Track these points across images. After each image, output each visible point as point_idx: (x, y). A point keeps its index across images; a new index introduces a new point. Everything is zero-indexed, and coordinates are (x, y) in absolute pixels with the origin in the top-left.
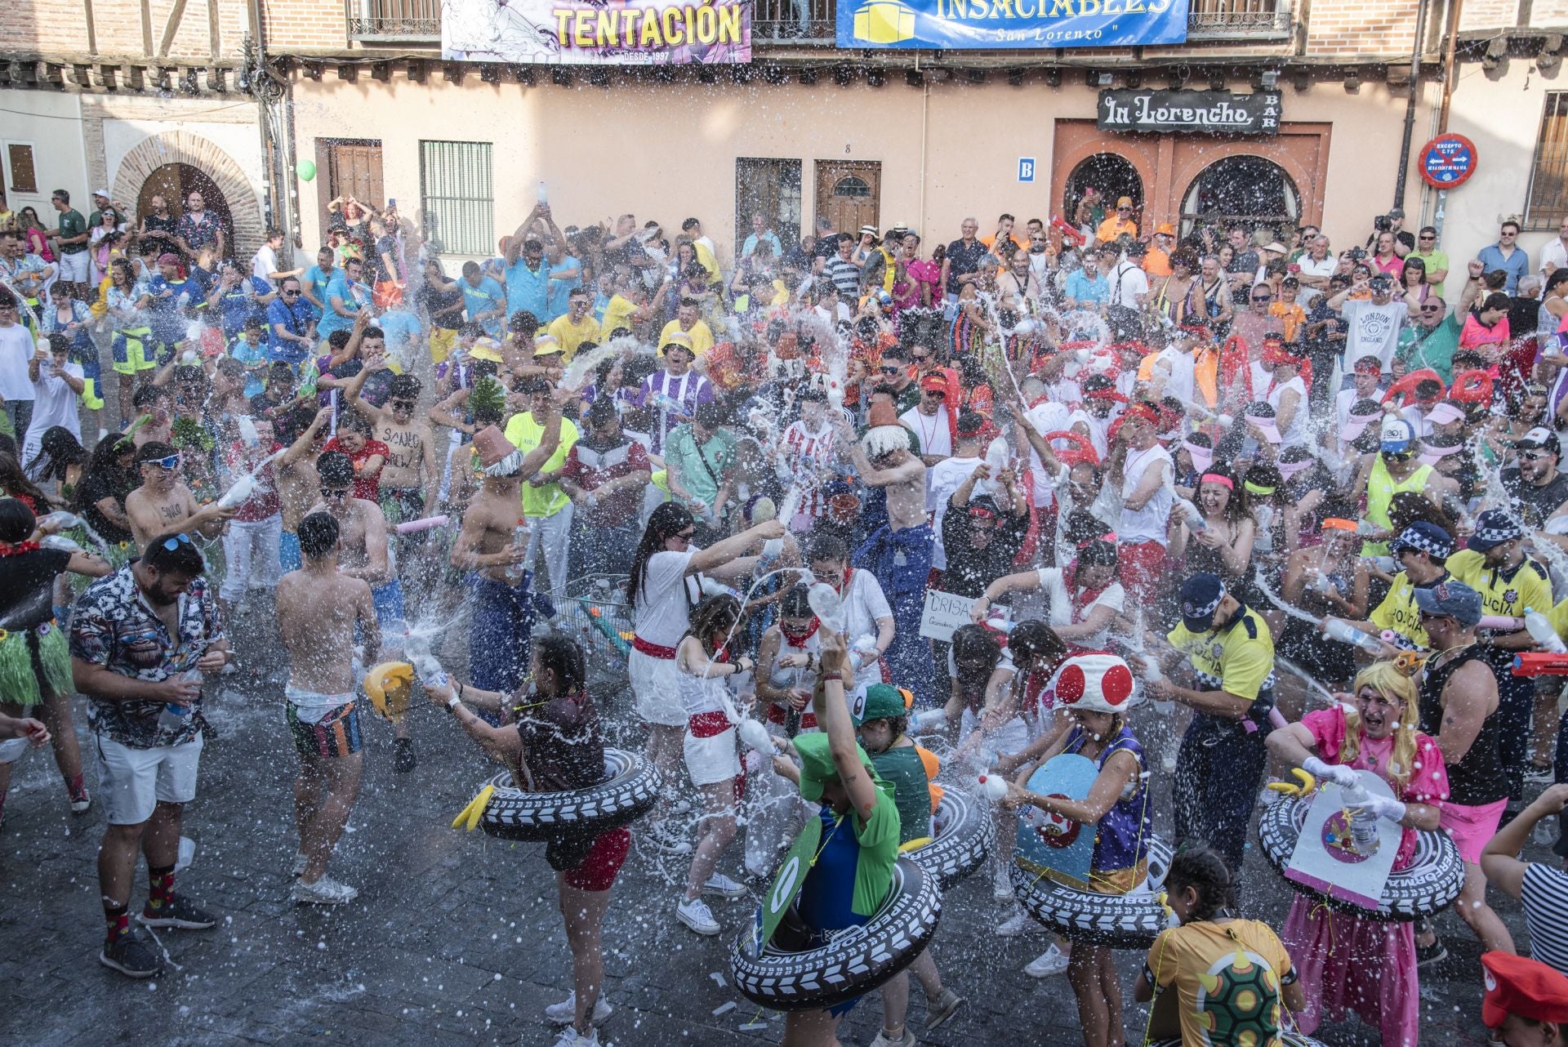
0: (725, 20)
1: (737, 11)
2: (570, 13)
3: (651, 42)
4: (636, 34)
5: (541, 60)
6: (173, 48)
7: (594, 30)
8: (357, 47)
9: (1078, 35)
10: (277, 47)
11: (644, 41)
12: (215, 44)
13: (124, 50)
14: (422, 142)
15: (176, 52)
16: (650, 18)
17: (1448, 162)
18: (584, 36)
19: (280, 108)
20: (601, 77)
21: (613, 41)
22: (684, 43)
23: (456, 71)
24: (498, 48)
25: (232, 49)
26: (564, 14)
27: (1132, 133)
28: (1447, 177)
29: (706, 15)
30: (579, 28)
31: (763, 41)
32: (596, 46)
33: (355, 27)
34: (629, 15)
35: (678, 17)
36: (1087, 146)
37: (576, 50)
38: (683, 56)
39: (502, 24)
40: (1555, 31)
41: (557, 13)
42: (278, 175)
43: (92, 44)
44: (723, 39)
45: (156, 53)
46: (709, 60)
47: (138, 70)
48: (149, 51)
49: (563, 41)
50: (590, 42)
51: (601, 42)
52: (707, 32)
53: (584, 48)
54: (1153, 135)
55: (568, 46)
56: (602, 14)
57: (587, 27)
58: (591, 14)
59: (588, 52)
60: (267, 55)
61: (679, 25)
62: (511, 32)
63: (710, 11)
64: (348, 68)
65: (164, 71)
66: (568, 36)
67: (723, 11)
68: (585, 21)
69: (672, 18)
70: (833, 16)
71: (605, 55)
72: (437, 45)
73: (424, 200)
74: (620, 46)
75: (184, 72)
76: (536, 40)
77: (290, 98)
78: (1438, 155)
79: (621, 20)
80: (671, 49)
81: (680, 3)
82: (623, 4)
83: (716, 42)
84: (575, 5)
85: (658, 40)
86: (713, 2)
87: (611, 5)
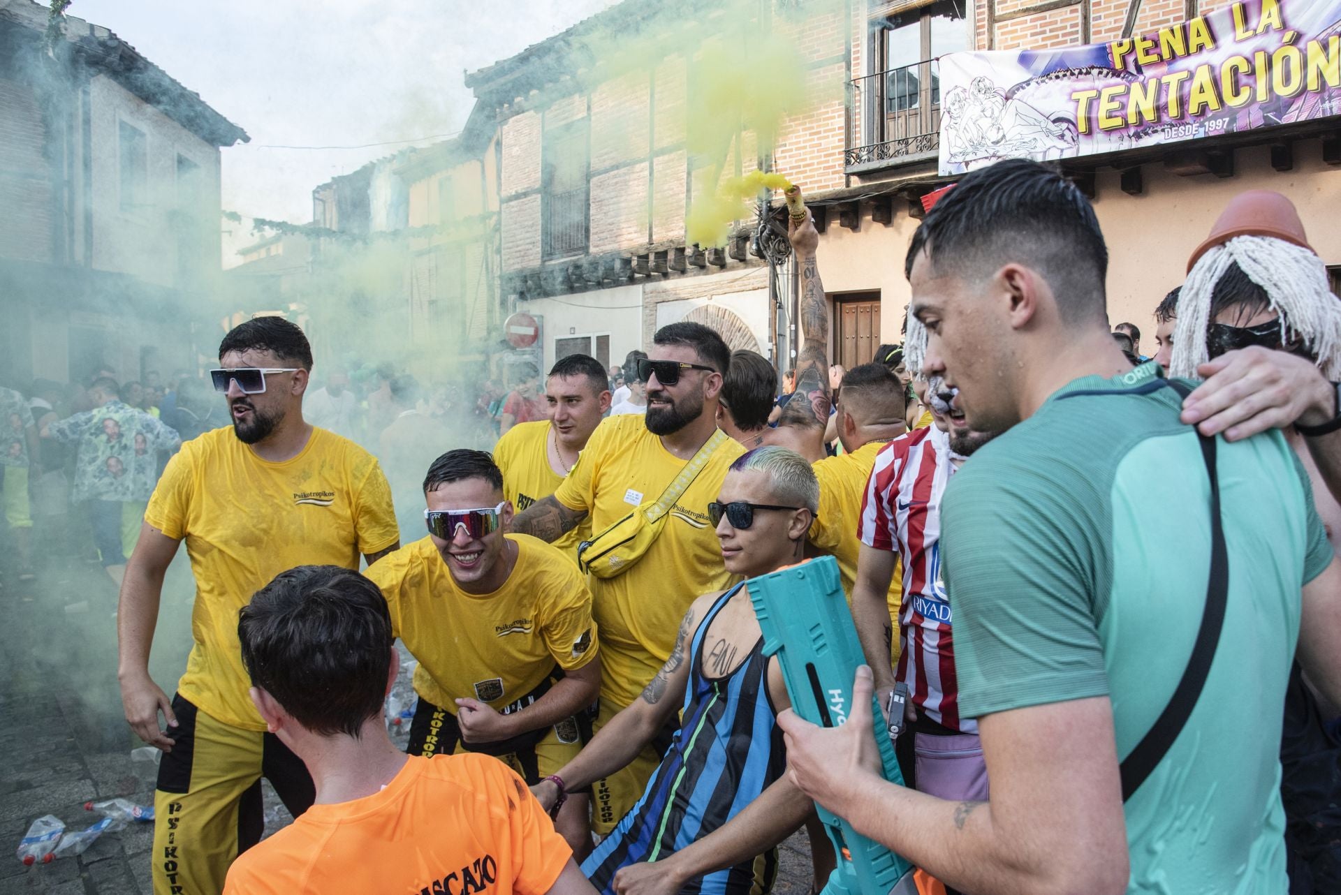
0: (1317, 59)
2: (1093, 93)
3: (1203, 108)
4: (1182, 102)
5: (1054, 156)
7: (1123, 107)
8: (856, 183)
11: (1193, 108)
16: (1203, 77)
18: (1110, 117)
21: (1149, 116)
22: (1252, 100)
24: (1001, 150)
26: (1084, 97)
29: (1286, 59)
30: (1104, 106)
32: (1127, 125)
33: (850, 159)
34: (1173, 80)
35: (1244, 68)
37: (1099, 136)
38: (1250, 118)
39: (1007, 123)
41: (1075, 96)
43: (651, 236)
44: (1313, 85)
46: (1290, 118)
49: (1082, 127)
50: (1118, 122)
51: (1132, 119)
52: (1287, 80)
53: (1109, 131)
55: (1089, 133)
56: (1136, 87)
57: (1115, 105)
58: (1121, 89)
59: (1115, 137)
61: (1244, 80)
62: (1019, 129)
63: (1294, 53)
66: (1089, 120)
67: (1313, 48)
68: (1113, 99)
69: (1235, 70)
71: (1138, 136)
72: (934, 161)
74: (1159, 120)
76: (1049, 133)
79: (1160, 88)
80: (1233, 114)
81: (1247, 49)
82: (1165, 68)
83: (1303, 91)
84: (1100, 83)
85: (1213, 104)
86: (1297, 39)
87: (1148, 73)
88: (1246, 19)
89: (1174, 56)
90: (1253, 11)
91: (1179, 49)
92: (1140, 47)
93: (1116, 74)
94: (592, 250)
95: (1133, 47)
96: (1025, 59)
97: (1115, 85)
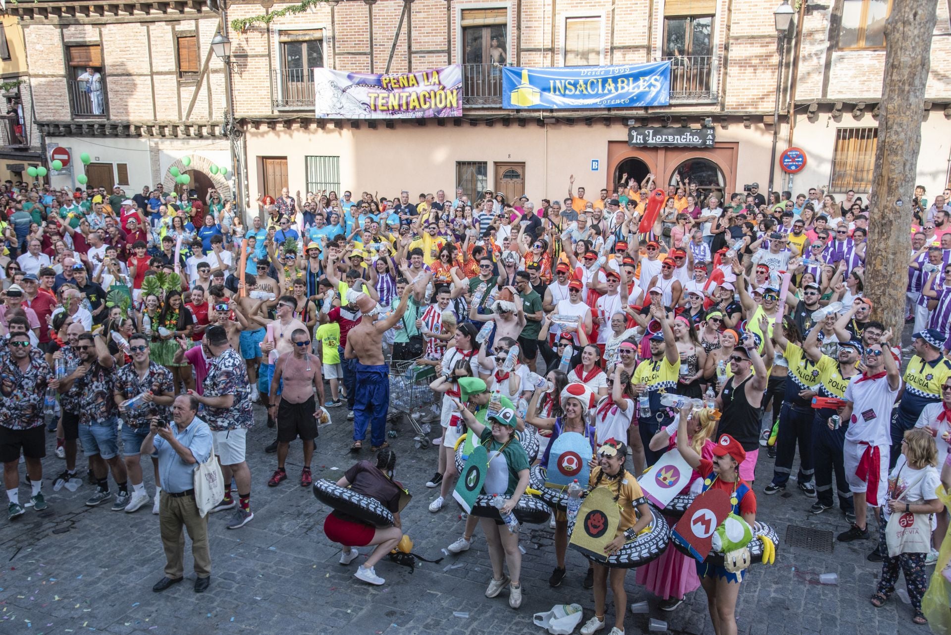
0: (450, 97)
1: (455, 92)
2: (376, 96)
3: (415, 107)
4: (408, 104)
5: (362, 117)
6: (191, 116)
7: (387, 102)
8: (276, 113)
9: (618, 102)
10: (238, 115)
11: (411, 107)
12: (210, 114)
13: (169, 118)
14: (306, 157)
15: (193, 118)
16: (414, 96)
17: (793, 161)
18: (383, 106)
19: (240, 143)
20: (390, 124)
21: (396, 108)
22: (430, 108)
23: (322, 123)
24: (342, 112)
25: (218, 116)
26: (373, 96)
27: (645, 147)
28: (793, 168)
29: (440, 95)
30: (380, 102)
31: (467, 106)
32: (389, 110)
33: (274, 103)
34: (404, 95)
35: (427, 96)
36: (624, 153)
37: (379, 112)
38: (430, 114)
39: (344, 100)
40: (838, 100)
41: (369, 95)
42: (239, 174)
43: (155, 116)
44: (449, 105)
45: (184, 119)
46: (442, 115)
47: (175, 127)
48: (180, 118)
49: (373, 108)
50: (385, 108)
51: (391, 108)
52: (441, 102)
53: (382, 111)
54: (655, 148)
55: (375, 110)
56: (391, 95)
57: (384, 101)
58: (386, 95)
59: (384, 113)
60: (234, 119)
61: (428, 99)
62: (348, 104)
63: (443, 93)
64: (272, 123)
65: (187, 127)
66: (375, 106)
67: (449, 93)
68: (383, 98)
69: (424, 96)
70: (501, 94)
71: (392, 114)
72: (313, 111)
73: (307, 184)
74: (400, 110)
75: (196, 127)
76: (360, 108)
77: (245, 138)
78: (788, 157)
79: (400, 98)
80: (424, 111)
81: (428, 89)
82: (401, 90)
83: (446, 107)
84: (379, 91)
85: (418, 107)
86: (444, 88)
87: (396, 91)
88: (428, 78)
89: (404, 87)
90: (430, 76)
91: (406, 84)
92: (393, 81)
93: (384, 89)
94: (112, 117)
95: (390, 82)
96: (350, 77)
97: (384, 93)
